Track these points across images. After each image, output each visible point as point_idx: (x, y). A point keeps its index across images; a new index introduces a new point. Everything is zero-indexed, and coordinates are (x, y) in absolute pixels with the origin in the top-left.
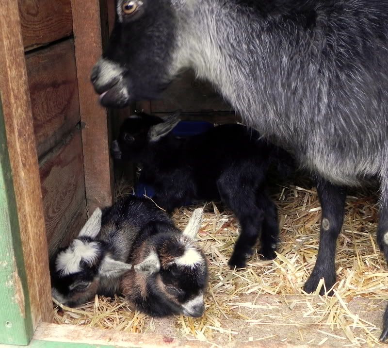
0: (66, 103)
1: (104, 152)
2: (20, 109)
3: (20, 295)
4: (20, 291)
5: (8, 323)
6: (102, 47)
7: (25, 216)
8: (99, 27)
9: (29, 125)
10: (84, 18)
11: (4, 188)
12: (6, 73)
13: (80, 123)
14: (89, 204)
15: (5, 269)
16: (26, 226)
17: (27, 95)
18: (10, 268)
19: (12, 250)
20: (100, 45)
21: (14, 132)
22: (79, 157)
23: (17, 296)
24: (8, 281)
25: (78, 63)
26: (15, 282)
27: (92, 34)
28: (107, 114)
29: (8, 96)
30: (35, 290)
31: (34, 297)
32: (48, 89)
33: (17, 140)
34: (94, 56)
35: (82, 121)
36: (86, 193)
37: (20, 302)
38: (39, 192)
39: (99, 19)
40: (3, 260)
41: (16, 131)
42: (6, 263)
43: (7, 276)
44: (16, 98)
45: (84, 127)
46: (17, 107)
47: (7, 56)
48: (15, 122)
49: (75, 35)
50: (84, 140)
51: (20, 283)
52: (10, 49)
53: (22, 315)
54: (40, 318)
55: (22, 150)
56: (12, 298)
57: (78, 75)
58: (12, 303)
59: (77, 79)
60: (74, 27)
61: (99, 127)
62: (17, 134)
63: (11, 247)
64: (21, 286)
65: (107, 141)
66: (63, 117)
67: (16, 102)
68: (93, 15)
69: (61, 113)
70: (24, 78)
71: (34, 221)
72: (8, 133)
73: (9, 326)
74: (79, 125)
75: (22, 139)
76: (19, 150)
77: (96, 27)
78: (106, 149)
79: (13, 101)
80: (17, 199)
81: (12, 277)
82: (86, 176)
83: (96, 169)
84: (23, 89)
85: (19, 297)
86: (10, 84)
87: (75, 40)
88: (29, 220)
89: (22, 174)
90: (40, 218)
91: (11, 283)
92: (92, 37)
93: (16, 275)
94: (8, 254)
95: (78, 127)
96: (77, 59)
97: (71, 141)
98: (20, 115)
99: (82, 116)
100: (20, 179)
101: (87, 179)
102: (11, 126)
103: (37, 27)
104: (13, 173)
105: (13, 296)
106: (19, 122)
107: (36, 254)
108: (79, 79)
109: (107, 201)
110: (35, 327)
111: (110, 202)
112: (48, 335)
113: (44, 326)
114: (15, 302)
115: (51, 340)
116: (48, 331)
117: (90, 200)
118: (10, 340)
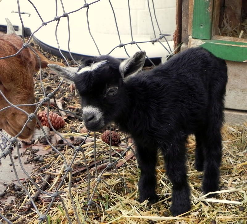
4: (211, 6)
5: (201, 25)
14: (226, 10)
23: (209, 8)
30: (215, 12)
31: (214, 17)
37: (210, 13)
54: (214, 32)
56: (207, 9)
58: (206, 12)
64: (212, 3)
73: (201, 27)
109: (238, 8)
110: (213, 35)
111: (240, 10)
112: (220, 39)
113: (216, 36)
114: (208, 12)
115: (222, 40)
116: (219, 38)
117: (227, 7)
118: (201, 36)
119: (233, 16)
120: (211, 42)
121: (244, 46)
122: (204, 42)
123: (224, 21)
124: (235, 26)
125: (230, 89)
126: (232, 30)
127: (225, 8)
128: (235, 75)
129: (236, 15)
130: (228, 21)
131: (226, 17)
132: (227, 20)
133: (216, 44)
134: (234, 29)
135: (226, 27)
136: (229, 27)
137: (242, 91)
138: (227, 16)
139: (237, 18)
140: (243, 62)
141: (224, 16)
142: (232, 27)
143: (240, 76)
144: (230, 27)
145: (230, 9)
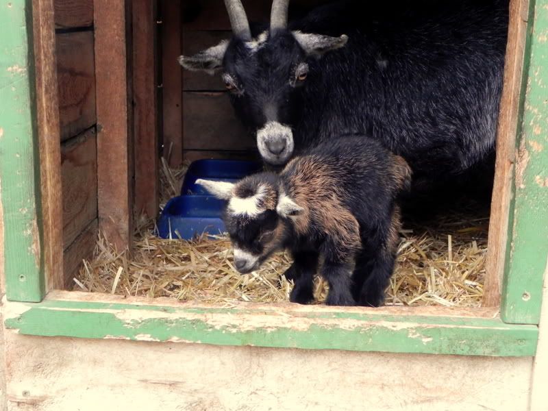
0: (83, 96)
1: (122, 161)
2: (47, 67)
3: (37, 247)
4: (37, 243)
5: (22, 277)
6: (125, 40)
7: (45, 171)
8: (124, 19)
9: (54, 85)
10: (107, 9)
11: (31, 132)
12: (39, 30)
13: (95, 126)
14: (101, 224)
15: (25, 216)
16: (46, 182)
17: (54, 56)
18: (29, 216)
19: (34, 196)
20: (123, 38)
21: (41, 87)
22: (93, 164)
23: (34, 246)
24: (26, 231)
25: (97, 57)
26: (33, 231)
27: (115, 27)
28: (128, 115)
29: (40, 51)
30: (49, 250)
31: (48, 258)
32: (65, 75)
33: (43, 96)
34: (116, 51)
35: (98, 123)
36: (98, 211)
37: (37, 254)
38: (58, 155)
39: (123, 10)
40: (24, 206)
41: (43, 85)
42: (26, 210)
43: (26, 224)
44: (45, 56)
45: (100, 131)
46: (46, 65)
47: (40, 16)
48: (43, 77)
49: (95, 26)
50: (99, 146)
51: (38, 233)
52: (44, 10)
53: (37, 267)
54: (52, 285)
55: (48, 107)
56: (29, 248)
57: (97, 71)
58: (29, 254)
59: (95, 75)
60: (95, 17)
61: (117, 132)
62: (44, 89)
63: (33, 193)
64: (38, 237)
65: (126, 149)
66: (78, 110)
67: (45, 60)
68: (117, 6)
69: (77, 105)
70: (52, 40)
71: (53, 182)
72: (37, 85)
73: (22, 280)
74: (94, 128)
75: (48, 96)
76: (44, 105)
77: (119, 18)
78: (124, 158)
79: (43, 57)
80: (41, 151)
81: (31, 225)
82: (99, 190)
83: (111, 181)
84: (51, 50)
85: (35, 248)
86: (42, 42)
87: (96, 32)
88: (48, 177)
89: (46, 129)
90: (58, 182)
91: (29, 232)
92: (114, 29)
93: (35, 224)
94: (29, 201)
95: (93, 130)
96: (96, 53)
97: (84, 142)
98: (47, 73)
99: (98, 118)
100: (44, 133)
101: (100, 193)
102: (40, 79)
103: (60, 6)
104: (39, 123)
105: (30, 246)
106: (47, 79)
107: (52, 215)
108: (97, 76)
109: (123, 220)
110: (47, 290)
111: (127, 222)
112: (60, 297)
113: (55, 292)
114: (31, 253)
115: (64, 300)
116: (61, 295)
117: (103, 219)
118: (22, 296)
119: (116, 232)
120: (42, 306)
121: (101, 311)
122: (29, 308)
123: (99, 243)
124: (120, 251)
125: (89, 387)
126: (115, 259)
127: (100, 220)
128: (95, 362)
129: (121, 231)
130: (107, 242)
131: (102, 236)
132: (105, 240)
133: (50, 311)
134: (119, 256)
135: (104, 253)
136: (108, 254)
137: (110, 388)
138: (105, 235)
139: (123, 236)
140: (103, 339)
141: (99, 235)
142: (114, 253)
143: (103, 361)
144: (112, 252)
145: (109, 222)
